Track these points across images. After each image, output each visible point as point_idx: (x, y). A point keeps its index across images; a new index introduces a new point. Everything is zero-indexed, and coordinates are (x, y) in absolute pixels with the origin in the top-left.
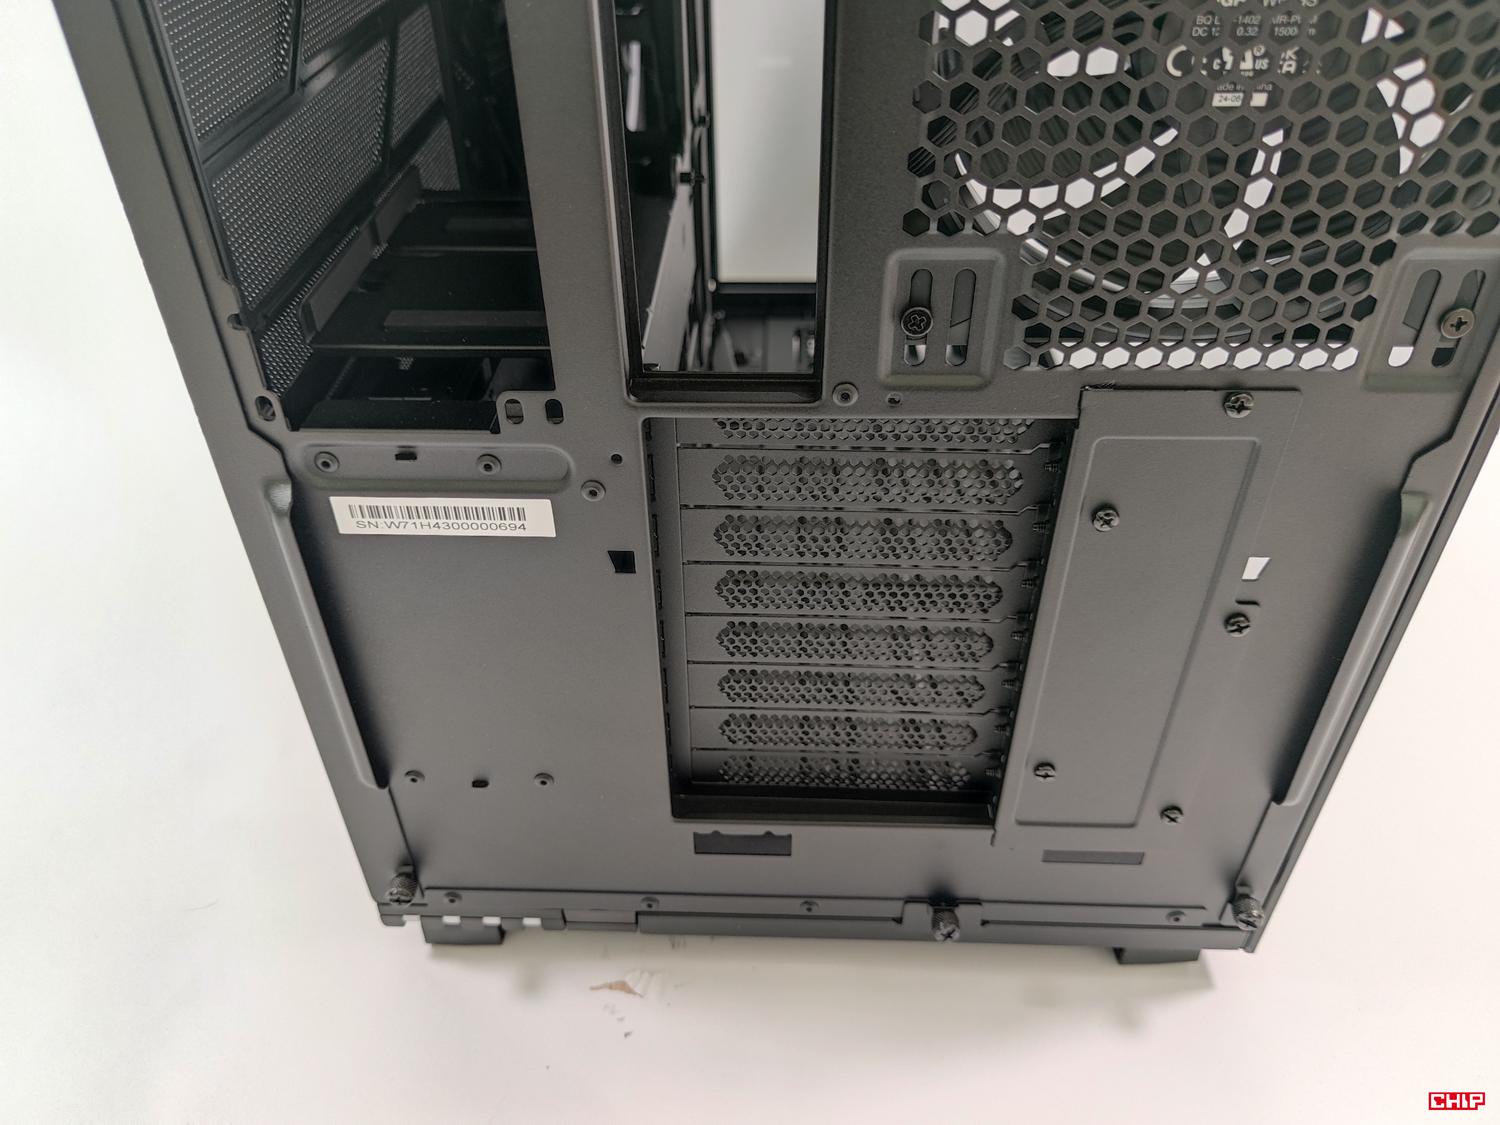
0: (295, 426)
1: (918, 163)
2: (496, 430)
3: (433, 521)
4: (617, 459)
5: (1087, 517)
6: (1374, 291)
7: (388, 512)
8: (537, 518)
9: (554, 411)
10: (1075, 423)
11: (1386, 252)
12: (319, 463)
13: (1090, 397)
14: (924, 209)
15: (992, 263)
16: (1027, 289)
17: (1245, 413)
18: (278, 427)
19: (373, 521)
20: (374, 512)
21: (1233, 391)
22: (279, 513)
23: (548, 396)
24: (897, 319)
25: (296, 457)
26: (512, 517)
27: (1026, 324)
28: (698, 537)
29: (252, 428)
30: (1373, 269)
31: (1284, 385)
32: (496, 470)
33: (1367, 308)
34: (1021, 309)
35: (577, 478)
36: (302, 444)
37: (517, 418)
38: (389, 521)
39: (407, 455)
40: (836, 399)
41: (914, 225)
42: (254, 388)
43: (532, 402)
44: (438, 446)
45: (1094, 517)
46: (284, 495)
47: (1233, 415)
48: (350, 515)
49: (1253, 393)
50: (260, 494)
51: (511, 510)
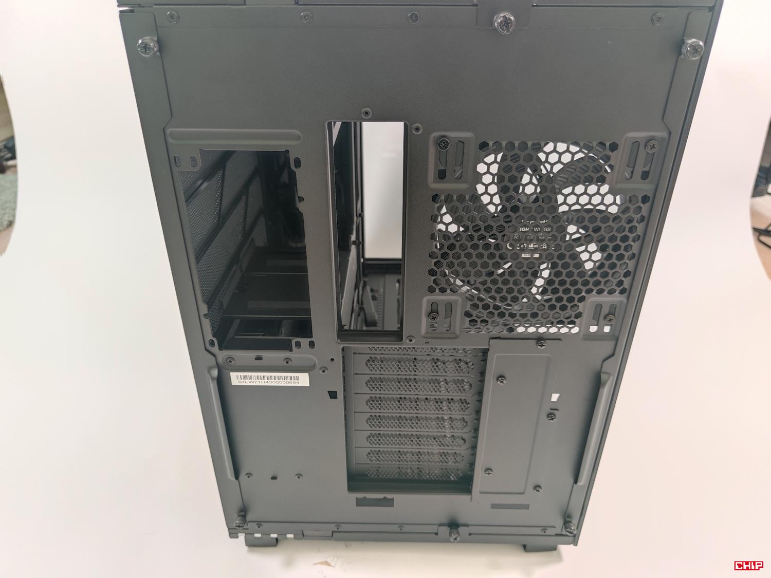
0: (220, 349)
1: (432, 273)
2: (291, 350)
3: (266, 381)
4: (332, 360)
5: (495, 379)
6: (580, 310)
7: (250, 378)
8: (303, 379)
9: (312, 345)
10: (488, 349)
11: (582, 299)
12: (228, 361)
13: (492, 341)
14: (434, 285)
15: (457, 301)
16: (468, 309)
17: (543, 347)
18: (216, 349)
19: (244, 380)
20: (245, 377)
21: (540, 339)
22: (213, 379)
23: (310, 339)
24: (427, 315)
25: (220, 360)
26: (294, 379)
27: (469, 319)
28: (360, 385)
29: (206, 350)
30: (579, 304)
31: (557, 338)
32: (290, 363)
33: (579, 315)
34: (467, 314)
35: (318, 366)
36: (222, 355)
37: (298, 345)
38: (250, 381)
39: (259, 358)
40: (408, 341)
41: (431, 290)
42: (209, 336)
43: (304, 342)
44: (270, 356)
45: (497, 380)
46: (215, 373)
47: (539, 347)
48: (236, 379)
49: (546, 341)
50: (206, 372)
51: (294, 377)
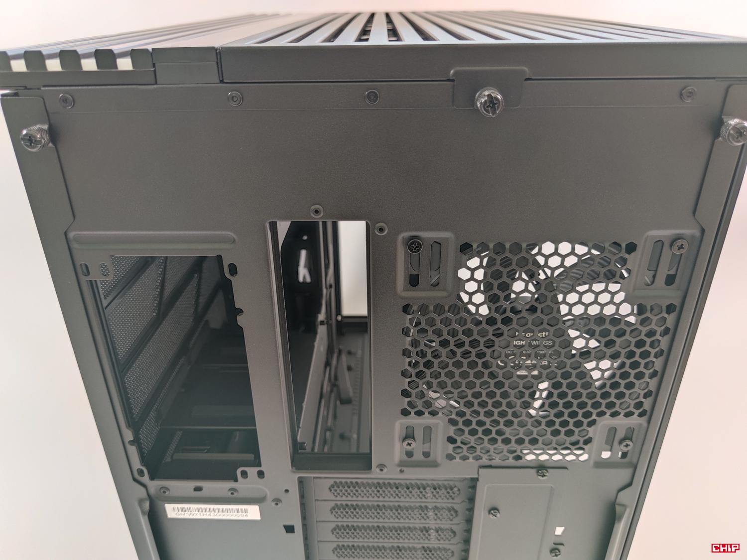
0: (152, 478)
1: (405, 394)
2: (236, 480)
3: (208, 513)
4: (287, 491)
5: (487, 512)
6: (590, 435)
7: (189, 510)
8: (253, 513)
9: (261, 474)
10: (477, 479)
11: (592, 423)
12: (162, 491)
13: (481, 470)
14: (409, 409)
15: (437, 424)
16: (452, 434)
17: (545, 478)
18: (146, 479)
19: (183, 513)
20: (183, 510)
21: (541, 468)
22: (143, 513)
23: (259, 469)
24: (401, 440)
25: (152, 491)
26: (242, 512)
27: (453, 446)
28: (323, 512)
29: (135, 480)
30: (589, 429)
31: (561, 467)
32: (235, 494)
33: (588, 441)
34: (451, 440)
35: (270, 497)
36: (154, 485)
37: (244, 474)
38: (189, 513)
39: (198, 489)
40: (378, 470)
41: (405, 413)
42: (137, 464)
43: (252, 471)
44: (210, 487)
45: (489, 512)
46: (147, 505)
47: (541, 478)
48: (172, 511)
49: (549, 470)
50: (136, 504)
51: (242, 510)
